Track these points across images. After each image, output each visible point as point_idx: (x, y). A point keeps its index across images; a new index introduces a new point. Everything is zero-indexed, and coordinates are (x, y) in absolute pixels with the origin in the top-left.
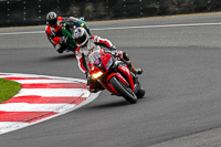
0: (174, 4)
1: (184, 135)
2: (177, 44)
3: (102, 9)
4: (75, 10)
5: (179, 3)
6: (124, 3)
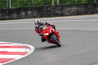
3: (35, 13)
4: (23, 13)
5: (69, 11)
6: (45, 11)
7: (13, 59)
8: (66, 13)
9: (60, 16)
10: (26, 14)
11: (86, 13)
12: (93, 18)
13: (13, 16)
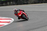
0: (29, 2)
1: (32, 30)
2: (30, 10)
3: (14, 3)
4: (8, 3)
5: (31, 2)
6: (19, 2)
7: (4, 25)
8: (29, 3)
9: (26, 4)
10: (10, 3)
11: (38, 3)
12: (42, 5)
13: (4, 5)
